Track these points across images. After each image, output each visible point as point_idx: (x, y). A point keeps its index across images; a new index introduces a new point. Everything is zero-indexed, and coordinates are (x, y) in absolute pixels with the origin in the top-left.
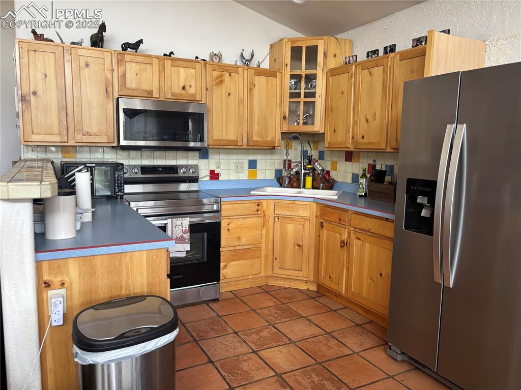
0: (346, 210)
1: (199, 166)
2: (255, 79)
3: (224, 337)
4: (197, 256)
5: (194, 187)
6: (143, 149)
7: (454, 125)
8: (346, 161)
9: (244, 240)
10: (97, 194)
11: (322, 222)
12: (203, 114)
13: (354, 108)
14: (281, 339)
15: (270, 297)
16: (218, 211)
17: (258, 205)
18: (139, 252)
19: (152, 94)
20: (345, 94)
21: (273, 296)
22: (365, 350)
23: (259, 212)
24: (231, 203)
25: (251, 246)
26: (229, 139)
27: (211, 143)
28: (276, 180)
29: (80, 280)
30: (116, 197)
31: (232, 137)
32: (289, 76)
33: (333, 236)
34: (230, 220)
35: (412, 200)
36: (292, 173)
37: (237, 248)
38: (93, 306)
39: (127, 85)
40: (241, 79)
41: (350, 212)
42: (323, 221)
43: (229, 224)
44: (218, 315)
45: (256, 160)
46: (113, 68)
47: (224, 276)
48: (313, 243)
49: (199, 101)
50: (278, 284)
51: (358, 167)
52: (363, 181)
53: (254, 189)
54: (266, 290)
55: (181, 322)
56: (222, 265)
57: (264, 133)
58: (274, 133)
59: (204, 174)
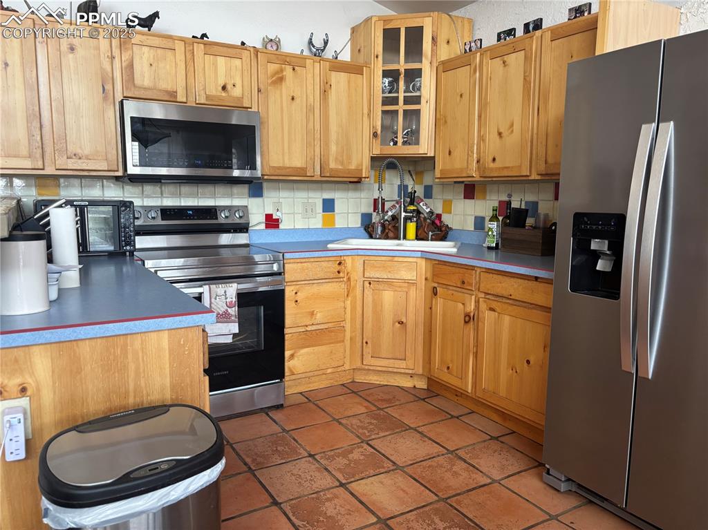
0: (473, 268)
1: (249, 207)
2: (331, 76)
3: (295, 463)
4: (248, 341)
5: (241, 239)
6: (163, 181)
7: (654, 125)
8: (465, 198)
9: (319, 317)
10: (91, 250)
11: (434, 287)
12: (254, 126)
13: (480, 117)
14: (380, 464)
15: (358, 400)
16: (280, 274)
17: (340, 264)
18: (156, 333)
19: (176, 97)
20: (466, 97)
21: (363, 398)
22: (509, 476)
23: (341, 275)
24: (299, 261)
25: (330, 325)
26: (293, 165)
27: (267, 171)
28: (362, 229)
29: (54, 383)
30: (122, 252)
31: (297, 162)
32: (381, 73)
33: (451, 307)
34: (298, 287)
35: (581, 246)
36: (386, 218)
37: (309, 328)
38: (77, 427)
39: (136, 82)
40: (310, 76)
41: (478, 270)
42: (436, 285)
43: (296, 293)
44: (284, 430)
45: (333, 200)
46: (114, 54)
47: (291, 370)
48: (421, 319)
49: (248, 108)
50: (371, 380)
51: (484, 207)
52: (494, 225)
53: (332, 242)
54: (353, 390)
55: (228, 442)
56: (287, 354)
57: (344, 157)
58: (360, 160)
59: (256, 220)
